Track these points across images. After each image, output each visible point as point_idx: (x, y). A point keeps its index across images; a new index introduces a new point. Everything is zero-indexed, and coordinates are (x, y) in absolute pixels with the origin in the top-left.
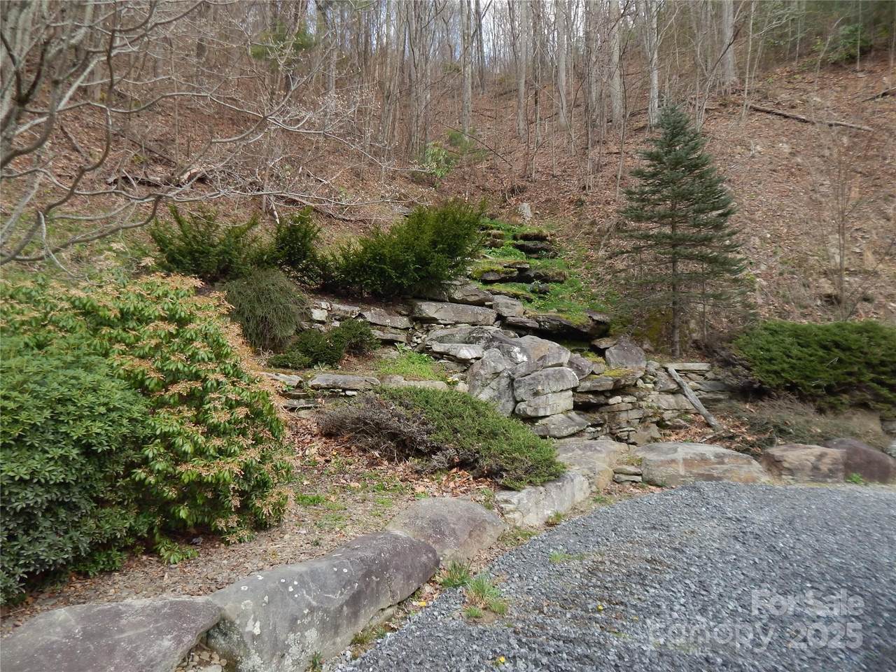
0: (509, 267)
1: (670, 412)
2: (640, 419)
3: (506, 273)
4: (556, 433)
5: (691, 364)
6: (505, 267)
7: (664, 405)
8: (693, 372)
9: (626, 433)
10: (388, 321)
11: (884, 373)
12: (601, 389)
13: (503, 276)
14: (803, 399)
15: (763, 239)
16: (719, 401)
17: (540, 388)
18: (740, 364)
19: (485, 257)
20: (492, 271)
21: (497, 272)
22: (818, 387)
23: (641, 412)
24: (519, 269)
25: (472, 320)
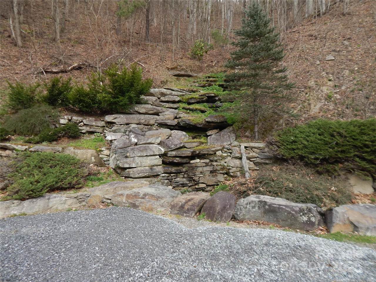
0: (202, 96)
1: (235, 168)
2: (211, 171)
3: (200, 99)
4: (132, 176)
5: (254, 144)
6: (200, 96)
7: (232, 164)
8: (255, 148)
9: (197, 178)
10: (94, 123)
11: (366, 152)
12: (184, 155)
13: (198, 100)
14: (307, 165)
15: (352, 71)
16: (267, 164)
17: (128, 154)
18: (276, 145)
19: (199, 91)
20: (193, 98)
21: (195, 98)
22: (316, 159)
23: (212, 167)
24: (207, 96)
25: (137, 122)
